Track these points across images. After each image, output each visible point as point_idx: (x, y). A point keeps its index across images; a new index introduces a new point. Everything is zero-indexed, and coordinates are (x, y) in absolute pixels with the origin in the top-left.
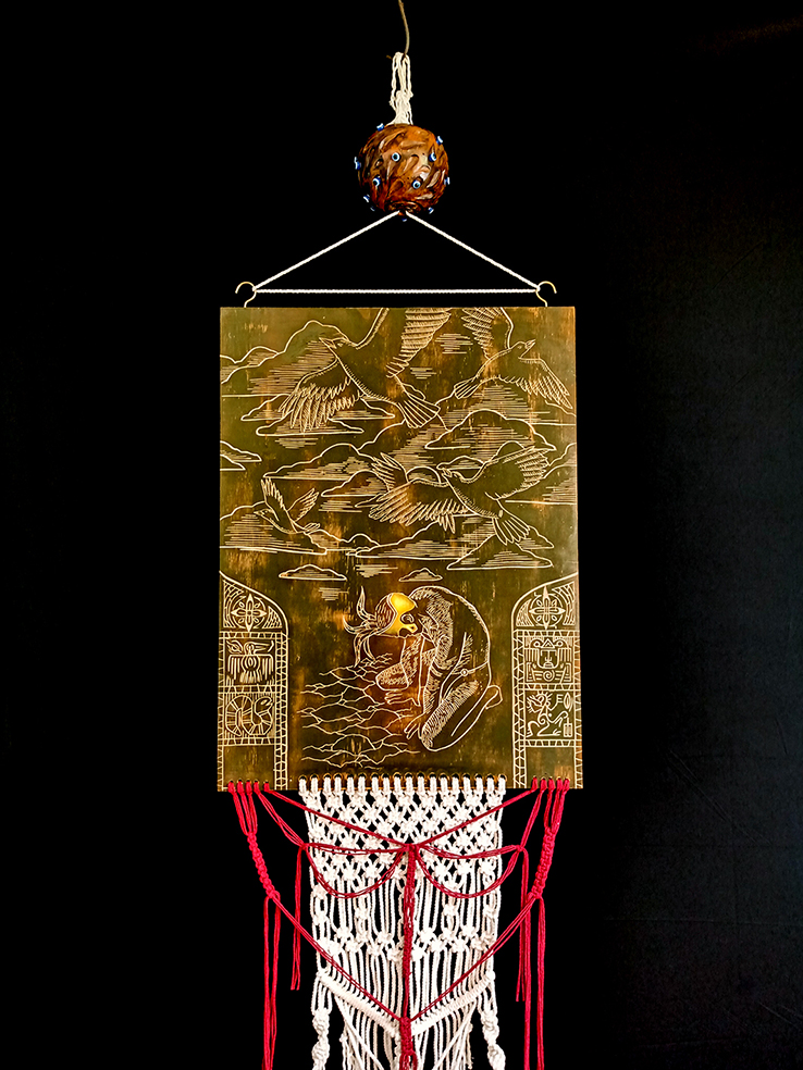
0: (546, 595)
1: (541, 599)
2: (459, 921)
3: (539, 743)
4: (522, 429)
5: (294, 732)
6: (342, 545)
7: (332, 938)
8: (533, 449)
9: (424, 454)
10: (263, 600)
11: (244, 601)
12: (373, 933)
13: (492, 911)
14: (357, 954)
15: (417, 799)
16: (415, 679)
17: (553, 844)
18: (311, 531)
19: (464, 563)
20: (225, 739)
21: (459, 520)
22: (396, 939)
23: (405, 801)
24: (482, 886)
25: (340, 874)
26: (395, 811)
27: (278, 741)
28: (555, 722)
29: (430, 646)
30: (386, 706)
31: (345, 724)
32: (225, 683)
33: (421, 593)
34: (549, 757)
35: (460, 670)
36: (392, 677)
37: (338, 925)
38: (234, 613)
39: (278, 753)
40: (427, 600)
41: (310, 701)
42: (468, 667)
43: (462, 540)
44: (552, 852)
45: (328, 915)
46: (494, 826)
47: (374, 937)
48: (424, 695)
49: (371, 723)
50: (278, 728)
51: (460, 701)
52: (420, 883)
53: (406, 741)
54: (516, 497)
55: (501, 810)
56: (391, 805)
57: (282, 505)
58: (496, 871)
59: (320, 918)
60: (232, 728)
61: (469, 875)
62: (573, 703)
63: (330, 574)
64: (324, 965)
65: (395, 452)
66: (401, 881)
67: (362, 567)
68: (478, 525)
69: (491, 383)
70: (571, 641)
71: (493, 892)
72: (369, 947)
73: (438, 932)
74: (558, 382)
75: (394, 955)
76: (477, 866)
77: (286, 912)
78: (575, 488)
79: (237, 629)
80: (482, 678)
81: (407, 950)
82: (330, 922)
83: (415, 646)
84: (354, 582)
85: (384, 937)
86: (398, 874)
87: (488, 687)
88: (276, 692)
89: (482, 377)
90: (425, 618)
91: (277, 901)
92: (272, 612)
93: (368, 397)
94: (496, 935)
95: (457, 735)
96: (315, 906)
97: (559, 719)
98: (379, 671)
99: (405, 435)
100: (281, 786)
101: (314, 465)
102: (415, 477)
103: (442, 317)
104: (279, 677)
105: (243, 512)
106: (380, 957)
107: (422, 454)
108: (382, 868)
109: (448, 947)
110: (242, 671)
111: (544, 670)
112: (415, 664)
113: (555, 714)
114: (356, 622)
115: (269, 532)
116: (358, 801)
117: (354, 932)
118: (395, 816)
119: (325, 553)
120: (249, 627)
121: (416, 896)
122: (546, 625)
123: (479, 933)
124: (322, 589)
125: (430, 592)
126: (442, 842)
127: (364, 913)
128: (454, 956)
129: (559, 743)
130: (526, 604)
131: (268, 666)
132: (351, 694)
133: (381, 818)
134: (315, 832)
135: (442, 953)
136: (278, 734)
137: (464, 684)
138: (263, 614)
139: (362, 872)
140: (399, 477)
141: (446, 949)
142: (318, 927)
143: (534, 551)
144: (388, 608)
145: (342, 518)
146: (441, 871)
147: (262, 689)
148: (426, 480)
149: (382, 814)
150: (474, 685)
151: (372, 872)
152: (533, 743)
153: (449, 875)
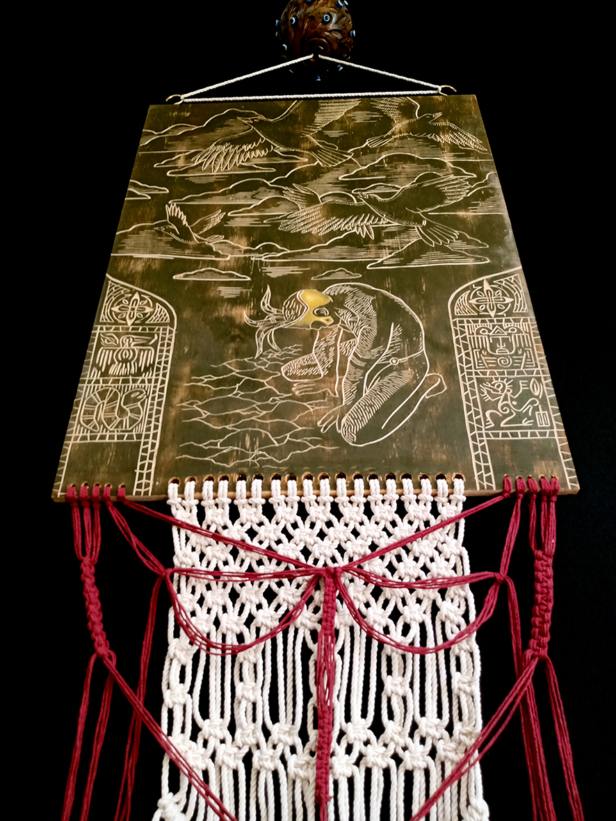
0: (487, 286)
1: (482, 290)
2: (414, 704)
3: (505, 435)
4: (441, 165)
5: (171, 426)
6: (246, 252)
7: (194, 738)
8: (452, 177)
9: (337, 183)
10: (151, 298)
11: (129, 299)
12: (264, 728)
13: (469, 681)
14: (235, 773)
15: (335, 510)
16: (331, 371)
18: (214, 242)
19: (386, 263)
20: (76, 434)
21: (378, 231)
22: (304, 735)
23: (319, 513)
24: (445, 638)
25: (217, 623)
27: (147, 437)
28: (523, 410)
29: (349, 336)
30: (293, 397)
31: (239, 417)
32: (90, 374)
34: (522, 452)
36: (302, 367)
37: (205, 713)
38: (116, 309)
40: (345, 295)
41: (194, 393)
42: (398, 355)
43: (383, 244)
45: (191, 692)
46: (455, 547)
47: (267, 733)
48: (343, 386)
49: (272, 416)
50: (149, 422)
52: (344, 635)
54: (441, 210)
55: (462, 522)
56: (299, 519)
57: (185, 222)
58: (466, 616)
59: (176, 695)
60: (88, 422)
61: (422, 626)
62: (544, 388)
63: (232, 276)
64: (174, 788)
65: (308, 183)
66: (314, 633)
67: (269, 269)
68: (400, 233)
70: (528, 326)
72: (256, 754)
73: (378, 728)
74: (469, 135)
75: (301, 765)
76: (435, 609)
77: (121, 681)
78: (503, 202)
79: (116, 323)
80: (418, 366)
81: (322, 756)
82: (194, 703)
83: (331, 339)
84: (259, 281)
85: (285, 732)
86: (307, 620)
87: (427, 375)
88: (153, 386)
89: (393, 134)
90: (342, 311)
91: (112, 664)
92: (159, 307)
93: (279, 149)
95: (389, 427)
96: (171, 673)
97: (527, 408)
98: (285, 362)
99: (317, 172)
100: (143, 490)
101: (223, 194)
102: (330, 200)
103: (351, 103)
104: (158, 369)
105: (142, 228)
106: (275, 774)
107: (335, 184)
108: (282, 611)
109: (398, 759)
110: (113, 362)
112: (331, 354)
114: (259, 315)
115: (167, 243)
116: (251, 515)
117: (232, 728)
119: (228, 259)
120: (130, 322)
121: (338, 657)
122: (492, 314)
123: (450, 728)
124: (221, 288)
125: (348, 289)
126: (377, 567)
127: (252, 691)
128: (409, 776)
129: (533, 434)
130: (465, 295)
131: (147, 357)
132: (249, 386)
133: (283, 537)
134: (184, 555)
135: (387, 772)
136: (148, 429)
137: (395, 374)
138: (148, 310)
139: (251, 618)
140: (312, 200)
141: (392, 763)
142: (170, 712)
143: (466, 251)
144: (298, 303)
145: (248, 232)
146: (377, 616)
147: (134, 381)
148: (339, 201)
149: (285, 531)
150: (408, 375)
151: (268, 618)
152: (496, 435)
153: (391, 623)
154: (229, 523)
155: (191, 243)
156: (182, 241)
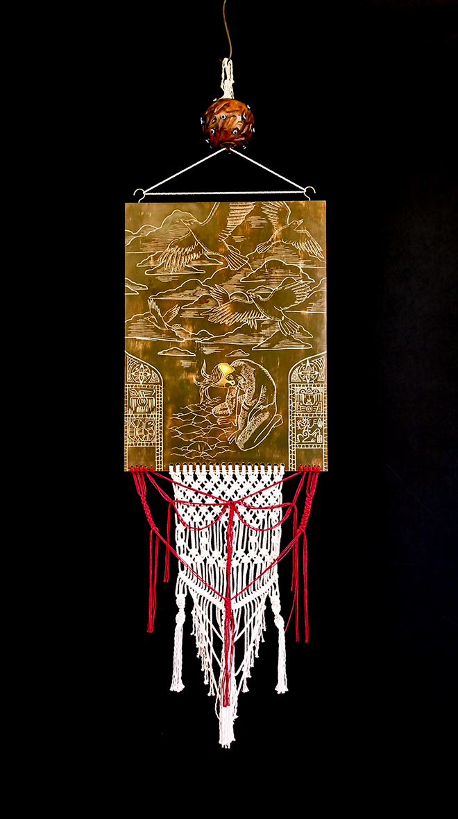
0: (308, 364)
1: (305, 366)
2: (259, 545)
3: (303, 446)
4: (296, 270)
5: (167, 439)
6: (193, 336)
7: (187, 555)
8: (302, 282)
9: (239, 285)
10: (149, 367)
11: (139, 367)
12: (210, 552)
13: (277, 540)
14: (201, 564)
15: (234, 477)
16: (234, 411)
17: (311, 502)
18: (176, 328)
19: (262, 346)
20: (128, 443)
21: (259, 322)
22: (223, 555)
23: (228, 478)
24: (271, 526)
25: (192, 518)
26: (222, 483)
27: (158, 444)
28: (313, 434)
29: (242, 393)
30: (217, 426)
31: (195, 435)
32: (128, 412)
33: (237, 363)
34: (309, 454)
35: (259, 406)
36: (221, 410)
37: (190, 548)
38: (133, 374)
39: (158, 451)
40: (241, 367)
41: (175, 422)
42: (264, 404)
43: (261, 333)
44: (310, 506)
45: (185, 541)
46: (278, 492)
47: (211, 554)
48: (239, 420)
49: (209, 435)
50: (158, 437)
51: (259, 423)
52: (236, 524)
53: (229, 445)
54: (292, 309)
55: (282, 483)
56: (220, 480)
57: (159, 314)
58: (279, 517)
59: (180, 542)
60: (132, 437)
61: (264, 520)
62: (322, 424)
63: (186, 353)
64: (183, 569)
65: (223, 284)
66: (226, 522)
67: (204, 349)
68: (270, 325)
69: (278, 244)
70: (322, 390)
71: (277, 528)
72: (208, 559)
73: (246, 552)
74: (316, 243)
75: (222, 564)
76: (268, 515)
77: (162, 538)
78: (325, 303)
79: (135, 383)
81: (229, 561)
82: (186, 545)
83: (234, 392)
84: (201, 357)
85: (217, 553)
86: (224, 518)
87: (275, 415)
88: (156, 417)
89: (273, 241)
90: (240, 377)
91: (157, 533)
92: (154, 373)
93: (208, 253)
94: (279, 552)
95: (257, 442)
96: (178, 536)
97: (315, 433)
98: (214, 406)
99: (228, 274)
100: (159, 469)
101: (177, 292)
102: (235, 298)
103: (250, 207)
104: (158, 410)
105: (137, 318)
106: (214, 565)
107: (237, 285)
108: (215, 515)
109: (252, 561)
110: (137, 406)
111: (307, 406)
112: (234, 403)
113: (312, 430)
114: (201, 379)
115: (153, 329)
116: (202, 478)
117: (199, 551)
118: (222, 487)
119: (184, 341)
120: (141, 382)
121: (234, 531)
122: (308, 381)
123: (270, 553)
124: (182, 361)
125: (243, 363)
126: (248, 501)
127: (205, 540)
128: (256, 565)
129: (315, 446)
130: (297, 369)
131: (152, 403)
132: (198, 419)
133: (215, 488)
134: (178, 495)
135: (249, 564)
136: (158, 441)
137: (261, 414)
138: (149, 374)
139: (204, 517)
140: (225, 298)
141: (251, 562)
142: (179, 547)
143: (301, 339)
144: (219, 372)
145: (193, 321)
146: (248, 517)
147: (148, 416)
148: (240, 299)
149: (215, 485)
150: (267, 414)
151: (210, 518)
152: (300, 446)
153: (253, 519)
154: (194, 481)
155: (164, 329)
156: (159, 328)
